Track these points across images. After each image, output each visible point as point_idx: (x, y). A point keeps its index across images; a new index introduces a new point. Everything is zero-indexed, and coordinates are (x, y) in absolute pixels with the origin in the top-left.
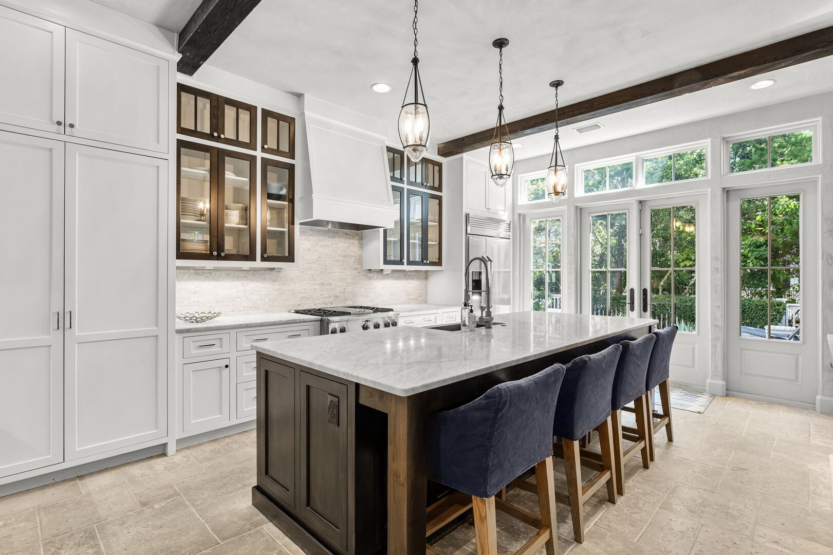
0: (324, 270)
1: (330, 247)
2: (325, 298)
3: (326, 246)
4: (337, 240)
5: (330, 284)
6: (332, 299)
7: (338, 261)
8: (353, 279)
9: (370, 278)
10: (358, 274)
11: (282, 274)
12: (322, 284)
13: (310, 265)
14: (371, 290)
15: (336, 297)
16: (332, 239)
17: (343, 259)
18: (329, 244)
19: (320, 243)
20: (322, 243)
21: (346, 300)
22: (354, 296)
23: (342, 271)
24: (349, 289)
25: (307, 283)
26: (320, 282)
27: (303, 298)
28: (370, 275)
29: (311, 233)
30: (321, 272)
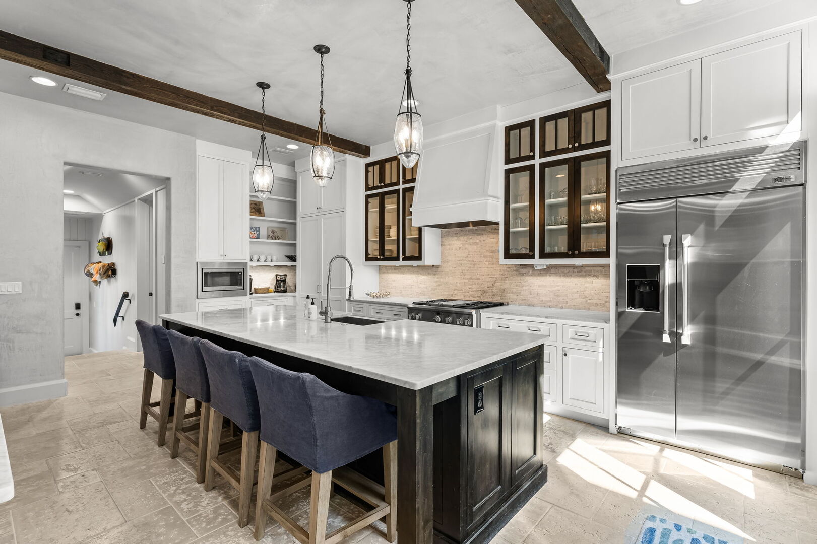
0: (472, 266)
1: (478, 244)
2: (473, 291)
3: (474, 243)
4: (485, 237)
5: (478, 279)
6: (479, 293)
7: (485, 257)
8: (502, 275)
9: (523, 274)
10: (509, 270)
11: (440, 269)
12: (471, 278)
13: (461, 262)
14: (524, 288)
15: (484, 291)
16: (479, 236)
17: (492, 254)
18: (478, 241)
19: (469, 242)
20: (471, 241)
21: (494, 295)
22: (503, 292)
23: (490, 266)
24: (498, 284)
25: (459, 277)
26: (469, 277)
27: (455, 290)
28: (523, 271)
29: (461, 233)
30: (470, 268)
